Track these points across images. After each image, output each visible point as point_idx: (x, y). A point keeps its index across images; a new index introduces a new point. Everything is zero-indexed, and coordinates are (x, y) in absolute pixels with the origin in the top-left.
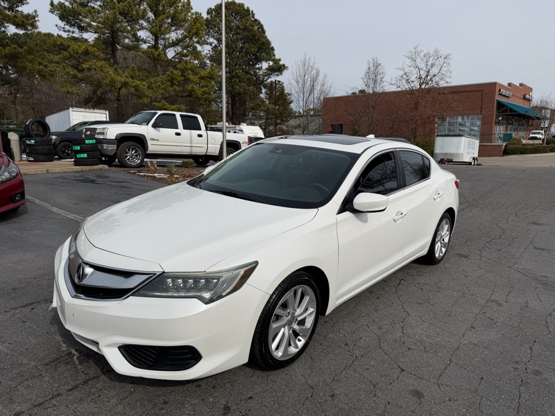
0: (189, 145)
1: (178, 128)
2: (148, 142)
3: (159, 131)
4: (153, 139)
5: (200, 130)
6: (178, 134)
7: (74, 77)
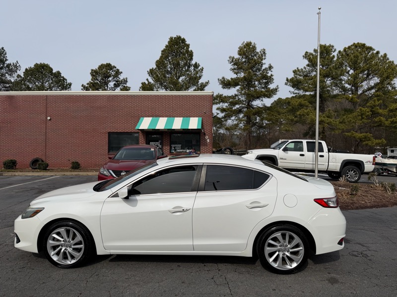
0: (311, 163)
1: (303, 151)
2: (278, 161)
3: (287, 153)
4: (282, 159)
5: (323, 151)
6: (302, 155)
7: (292, 120)
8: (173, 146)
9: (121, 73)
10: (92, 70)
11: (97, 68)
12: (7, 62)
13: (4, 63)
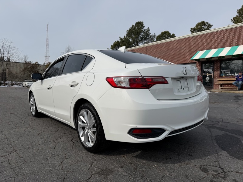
8: (223, 71)
9: (212, 25)
10: (191, 28)
11: (195, 27)
12: (151, 35)
13: (149, 36)
